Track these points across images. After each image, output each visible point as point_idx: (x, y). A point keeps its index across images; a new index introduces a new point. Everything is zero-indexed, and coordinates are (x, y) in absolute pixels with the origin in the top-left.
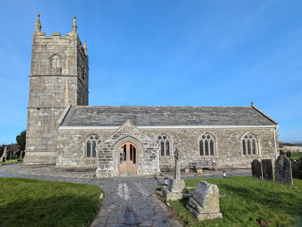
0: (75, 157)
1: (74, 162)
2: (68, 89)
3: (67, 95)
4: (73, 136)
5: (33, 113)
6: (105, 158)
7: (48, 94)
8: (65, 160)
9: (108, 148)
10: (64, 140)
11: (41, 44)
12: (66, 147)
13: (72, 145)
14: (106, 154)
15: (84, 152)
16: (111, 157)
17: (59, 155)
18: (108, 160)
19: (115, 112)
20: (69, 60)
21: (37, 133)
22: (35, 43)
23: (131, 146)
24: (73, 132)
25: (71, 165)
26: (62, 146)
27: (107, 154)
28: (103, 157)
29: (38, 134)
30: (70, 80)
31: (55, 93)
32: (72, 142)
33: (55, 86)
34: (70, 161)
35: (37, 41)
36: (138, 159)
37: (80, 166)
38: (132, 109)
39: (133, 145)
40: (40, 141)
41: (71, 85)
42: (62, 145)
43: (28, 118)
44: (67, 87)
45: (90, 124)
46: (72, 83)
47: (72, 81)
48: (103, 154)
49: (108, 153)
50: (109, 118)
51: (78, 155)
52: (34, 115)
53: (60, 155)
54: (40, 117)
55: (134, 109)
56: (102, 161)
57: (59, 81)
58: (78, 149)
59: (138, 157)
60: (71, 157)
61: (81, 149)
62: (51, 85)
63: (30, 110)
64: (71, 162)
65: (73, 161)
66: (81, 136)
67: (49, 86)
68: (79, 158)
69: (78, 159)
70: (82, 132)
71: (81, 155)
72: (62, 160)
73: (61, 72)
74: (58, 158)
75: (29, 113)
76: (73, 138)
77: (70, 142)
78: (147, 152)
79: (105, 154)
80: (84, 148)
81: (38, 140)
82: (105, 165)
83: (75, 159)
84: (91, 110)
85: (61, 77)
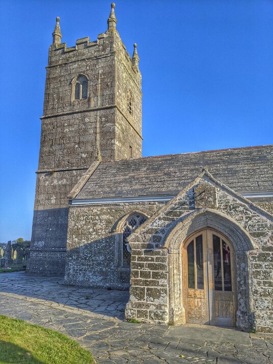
0: (99, 264)
1: (96, 276)
2: (100, 133)
3: (98, 143)
4: (97, 218)
5: (45, 181)
6: (147, 270)
7: (68, 145)
8: (81, 270)
9: (154, 244)
10: (80, 227)
11: (60, 62)
12: (84, 241)
13: (93, 236)
14: (150, 259)
15: (116, 254)
16: (163, 267)
17: (70, 258)
18: (156, 275)
19: (185, 164)
20: (102, 80)
21: (49, 216)
22: (50, 63)
23: (216, 240)
24: (96, 211)
25: (91, 281)
26: (77, 239)
27: (152, 260)
28: (142, 266)
29: (50, 218)
30: (105, 117)
31: (79, 144)
32: (94, 230)
33: (78, 131)
34: (90, 271)
35: (53, 59)
36: (238, 279)
37: (108, 285)
38: (226, 155)
39: (222, 238)
40: (52, 231)
41: (105, 124)
42: (76, 237)
43: (37, 191)
44: (98, 130)
45: (130, 192)
46: (107, 122)
47: (106, 117)
48: (142, 259)
49: (155, 257)
50: (169, 178)
51: (105, 259)
52: (46, 185)
53: (72, 258)
54: (55, 187)
55: (229, 155)
56: (140, 278)
57: (87, 120)
58: (106, 247)
59: (238, 272)
60: (91, 263)
61: (110, 246)
62: (73, 129)
63: (41, 176)
64: (91, 274)
65: (95, 272)
66: (111, 218)
67: (70, 131)
68: (107, 266)
69: (104, 269)
70: (113, 210)
71: (112, 261)
72: (74, 270)
73: (89, 104)
74: (68, 264)
75: (38, 180)
76: (96, 224)
77: (91, 230)
78: (265, 260)
79: (146, 259)
80: (116, 245)
81: (50, 229)
82: (148, 290)
83: (98, 268)
84: (135, 165)
85: (88, 114)
